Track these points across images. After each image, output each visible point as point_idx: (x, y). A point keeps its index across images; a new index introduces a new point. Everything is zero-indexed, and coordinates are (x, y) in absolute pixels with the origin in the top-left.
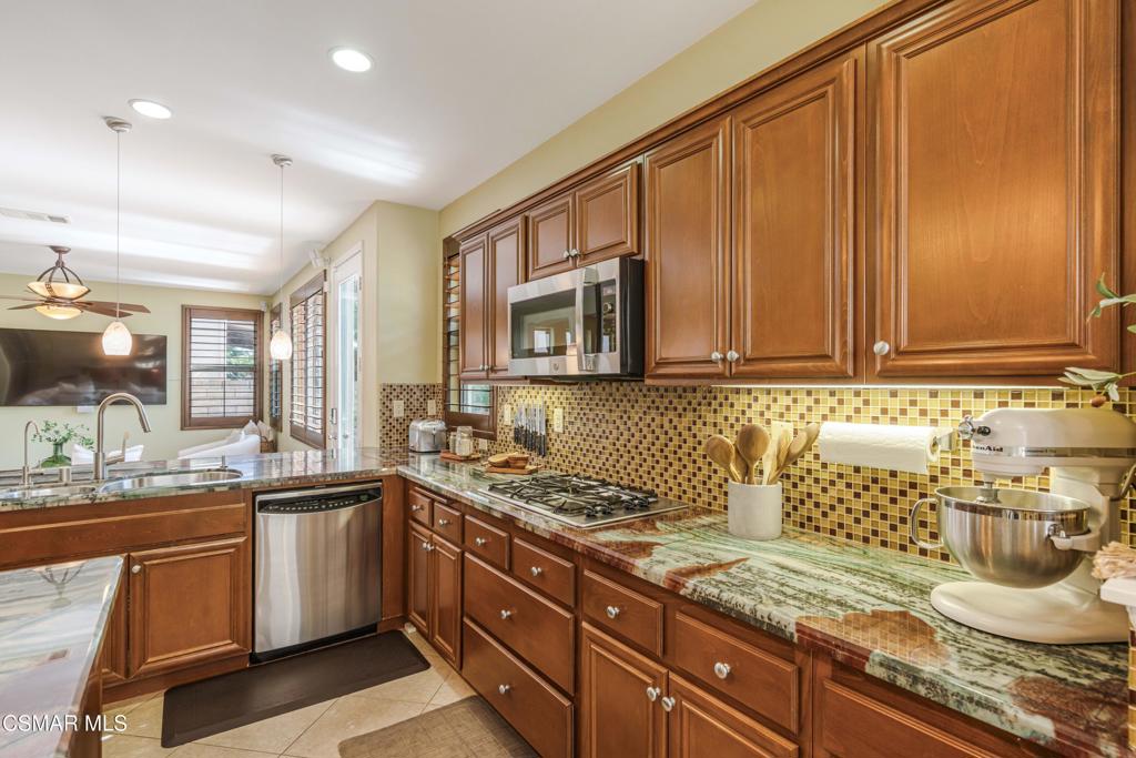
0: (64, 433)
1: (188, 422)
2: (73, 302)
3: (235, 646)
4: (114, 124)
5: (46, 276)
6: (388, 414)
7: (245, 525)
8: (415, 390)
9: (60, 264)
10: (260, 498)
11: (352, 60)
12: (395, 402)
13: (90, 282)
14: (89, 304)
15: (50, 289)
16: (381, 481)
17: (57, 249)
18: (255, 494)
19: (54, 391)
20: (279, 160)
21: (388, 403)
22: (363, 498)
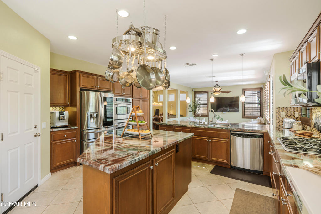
0: (218, 117)
1: (244, 116)
2: (219, 91)
3: (226, 162)
4: (211, 60)
5: (215, 87)
6: (279, 116)
7: (229, 137)
8: (289, 109)
9: (217, 84)
10: (231, 132)
11: (242, 31)
12: (281, 113)
13: (221, 87)
14: (221, 91)
15: (215, 89)
16: (263, 133)
17: (217, 82)
18: (231, 131)
19: (222, 109)
20: (242, 55)
21: (279, 113)
22: (257, 137)
